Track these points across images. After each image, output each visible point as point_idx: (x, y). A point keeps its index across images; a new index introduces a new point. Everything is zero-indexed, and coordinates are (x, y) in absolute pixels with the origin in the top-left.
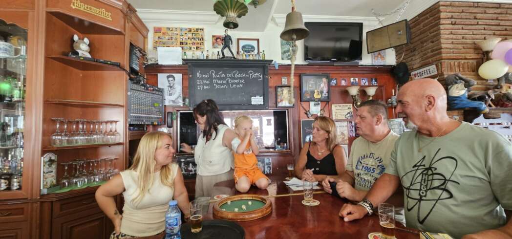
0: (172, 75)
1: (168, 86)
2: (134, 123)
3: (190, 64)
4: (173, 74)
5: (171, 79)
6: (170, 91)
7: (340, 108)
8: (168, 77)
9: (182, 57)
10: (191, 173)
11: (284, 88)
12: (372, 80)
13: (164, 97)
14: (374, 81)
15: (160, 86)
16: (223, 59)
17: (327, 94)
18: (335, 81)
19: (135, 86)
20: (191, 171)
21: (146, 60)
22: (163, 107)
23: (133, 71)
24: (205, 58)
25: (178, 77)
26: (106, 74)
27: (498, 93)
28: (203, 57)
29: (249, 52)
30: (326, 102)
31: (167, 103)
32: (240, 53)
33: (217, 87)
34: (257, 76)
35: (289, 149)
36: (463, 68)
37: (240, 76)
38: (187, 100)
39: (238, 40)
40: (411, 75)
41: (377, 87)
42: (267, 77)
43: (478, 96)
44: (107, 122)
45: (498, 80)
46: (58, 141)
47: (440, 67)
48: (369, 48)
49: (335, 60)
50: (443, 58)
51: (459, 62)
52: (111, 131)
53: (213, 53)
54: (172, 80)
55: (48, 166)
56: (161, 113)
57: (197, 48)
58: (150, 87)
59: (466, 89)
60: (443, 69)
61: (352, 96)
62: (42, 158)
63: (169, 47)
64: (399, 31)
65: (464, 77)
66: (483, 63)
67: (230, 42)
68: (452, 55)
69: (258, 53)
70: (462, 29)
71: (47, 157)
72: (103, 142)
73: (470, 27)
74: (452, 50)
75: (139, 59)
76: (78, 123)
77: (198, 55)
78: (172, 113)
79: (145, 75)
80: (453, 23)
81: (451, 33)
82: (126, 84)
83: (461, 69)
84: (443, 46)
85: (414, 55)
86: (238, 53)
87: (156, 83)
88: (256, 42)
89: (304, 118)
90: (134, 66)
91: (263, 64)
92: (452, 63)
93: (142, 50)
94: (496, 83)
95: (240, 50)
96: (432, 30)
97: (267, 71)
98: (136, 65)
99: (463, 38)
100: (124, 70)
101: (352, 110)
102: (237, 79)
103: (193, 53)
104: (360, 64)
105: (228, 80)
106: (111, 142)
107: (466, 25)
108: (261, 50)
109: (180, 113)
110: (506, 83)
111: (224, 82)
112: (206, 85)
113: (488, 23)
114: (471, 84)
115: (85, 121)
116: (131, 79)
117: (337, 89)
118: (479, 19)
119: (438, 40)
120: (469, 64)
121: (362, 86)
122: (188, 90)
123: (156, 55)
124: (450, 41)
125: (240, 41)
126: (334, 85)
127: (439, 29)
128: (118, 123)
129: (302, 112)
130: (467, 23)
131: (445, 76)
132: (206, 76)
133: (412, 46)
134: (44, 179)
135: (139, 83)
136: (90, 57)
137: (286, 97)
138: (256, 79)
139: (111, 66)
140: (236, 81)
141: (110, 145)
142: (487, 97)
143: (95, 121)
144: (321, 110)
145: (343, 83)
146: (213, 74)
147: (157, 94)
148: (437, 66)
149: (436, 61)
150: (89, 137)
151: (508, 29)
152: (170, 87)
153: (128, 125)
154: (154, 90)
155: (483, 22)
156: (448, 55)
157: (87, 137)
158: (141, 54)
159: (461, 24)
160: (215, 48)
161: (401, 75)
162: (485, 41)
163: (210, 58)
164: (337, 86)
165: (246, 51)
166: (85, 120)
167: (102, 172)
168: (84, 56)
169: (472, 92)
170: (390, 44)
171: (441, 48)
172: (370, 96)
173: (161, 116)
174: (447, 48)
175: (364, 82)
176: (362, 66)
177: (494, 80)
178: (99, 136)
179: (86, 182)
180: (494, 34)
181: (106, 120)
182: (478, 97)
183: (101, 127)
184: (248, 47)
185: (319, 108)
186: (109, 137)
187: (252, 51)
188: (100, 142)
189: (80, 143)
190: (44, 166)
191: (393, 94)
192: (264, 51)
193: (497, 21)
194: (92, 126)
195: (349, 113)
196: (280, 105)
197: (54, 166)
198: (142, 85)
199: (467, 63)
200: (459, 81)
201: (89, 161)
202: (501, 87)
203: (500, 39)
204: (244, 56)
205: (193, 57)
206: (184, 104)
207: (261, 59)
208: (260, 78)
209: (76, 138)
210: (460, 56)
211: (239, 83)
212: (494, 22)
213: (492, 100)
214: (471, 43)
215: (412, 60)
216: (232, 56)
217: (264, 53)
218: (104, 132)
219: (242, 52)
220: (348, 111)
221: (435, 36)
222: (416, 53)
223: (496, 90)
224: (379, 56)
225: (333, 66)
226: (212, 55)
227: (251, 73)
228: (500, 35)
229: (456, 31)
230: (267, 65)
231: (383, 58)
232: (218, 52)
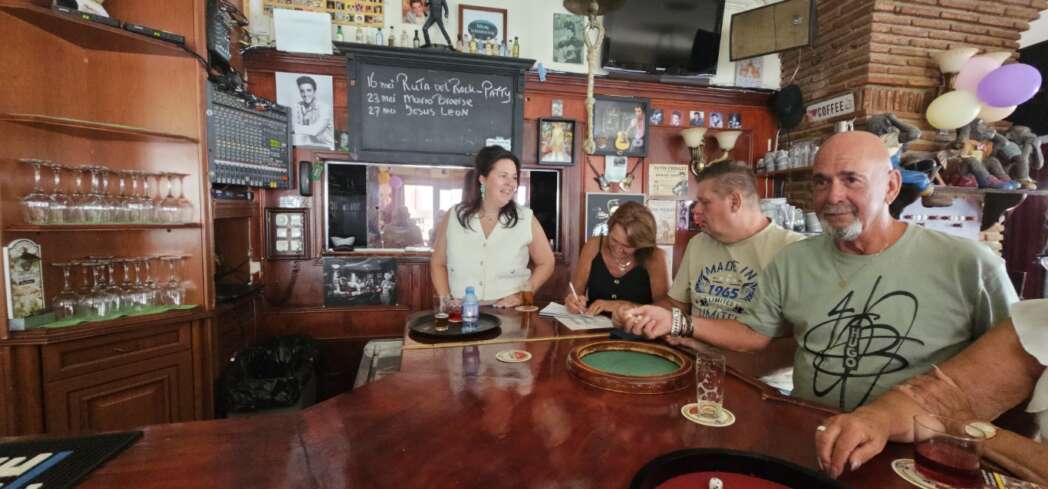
0: (309, 78)
1: (301, 103)
2: (224, 182)
3: (351, 55)
4: (313, 77)
5: (306, 86)
6: (304, 115)
7: (664, 172)
8: (300, 82)
9: (333, 36)
10: (354, 294)
11: (554, 124)
12: (731, 118)
13: (291, 126)
14: (734, 119)
15: (281, 101)
16: (424, 49)
17: (641, 142)
18: (659, 115)
19: (223, 98)
20: (355, 289)
21: (246, 38)
22: (290, 151)
23: (215, 60)
24: (386, 44)
25: (325, 82)
26: (151, 61)
27: (955, 157)
28: (382, 40)
29: (484, 37)
30: (639, 158)
31: (298, 141)
32: (465, 39)
33: (413, 111)
34: (500, 93)
35: (560, 250)
36: (900, 103)
37: (462, 90)
38: (345, 137)
39: (462, 8)
40: (805, 112)
41: (738, 133)
42: (521, 96)
43: (918, 161)
44: (159, 177)
45: (959, 131)
46: (42, 214)
47: (860, 97)
48: (733, 49)
49: (663, 69)
50: (870, 80)
51: (895, 92)
52: (170, 196)
53: (404, 32)
54: (309, 90)
55: (21, 269)
56: (285, 161)
57: (367, 19)
58: (259, 101)
59: (901, 145)
60: (866, 103)
61: (691, 149)
62: (5, 249)
63: (301, 9)
64: (796, 17)
65: (901, 121)
66: (936, 96)
67: (443, 12)
68: (885, 75)
69: (504, 41)
70: (912, 24)
71: (17, 248)
72: (152, 219)
73: (925, 22)
74: (886, 67)
75: (230, 33)
76: (86, 173)
77: (369, 35)
78: (309, 164)
79: (246, 74)
80: (898, 9)
81: (890, 32)
82: (202, 91)
83: (897, 105)
84: (873, 56)
85: (818, 72)
86: (460, 37)
87: (271, 95)
88: (501, 15)
89: (592, 190)
90: (219, 49)
91: (513, 66)
92: (883, 93)
93: (236, 11)
94: (952, 138)
95: (465, 31)
96: (856, 22)
97: (522, 85)
98: (225, 46)
99: (910, 43)
100: (195, 55)
101: (687, 177)
102: (457, 96)
103: (359, 31)
104: (711, 83)
105: (437, 98)
106: (171, 221)
107: (919, 16)
108: (510, 36)
109: (330, 165)
110: (971, 139)
111: (427, 101)
112: (389, 105)
113: (959, 17)
114: (912, 135)
115: (105, 171)
116: (212, 79)
117: (661, 131)
118: (946, 7)
119: (866, 43)
120: (911, 96)
121: (711, 129)
122: (347, 116)
123: (271, 26)
124: (886, 48)
125: (465, 11)
126: (656, 123)
127: (870, 21)
128: (186, 179)
129: (590, 175)
130: (922, 12)
131: (868, 117)
132: (388, 86)
133: (815, 53)
134: (16, 298)
135: (233, 90)
136: (107, 15)
137: (558, 143)
138: (498, 99)
139: (161, 43)
140: (455, 102)
141: (169, 228)
142: (935, 165)
143: (131, 171)
144: (627, 175)
145: (675, 120)
146: (404, 83)
147: (275, 120)
148: (856, 97)
149: (855, 86)
150: (118, 208)
151: (991, 33)
152: (307, 105)
153: (210, 186)
154: (268, 109)
155: (952, 14)
156: (880, 75)
157: (112, 208)
158: (234, 22)
159: (912, 15)
160: (407, 21)
161: (788, 109)
162: (948, 52)
163: (398, 43)
164: (663, 125)
165: (477, 36)
166: (105, 168)
167: (153, 285)
168: (91, 12)
169: (909, 152)
170: (776, 44)
171: (868, 61)
172: (724, 150)
173: (285, 170)
174: (878, 62)
175: (716, 121)
176: (714, 86)
177: (950, 132)
178: (141, 207)
179: (118, 306)
180: (966, 41)
181: (157, 170)
182: (918, 163)
183: (146, 186)
184: (481, 27)
185: (623, 169)
186: (165, 209)
187: (492, 37)
188: (144, 220)
189: (96, 221)
190: (11, 267)
191: (769, 149)
192: (516, 38)
193: (976, 14)
194: (122, 184)
195: (680, 184)
196: (546, 159)
197: (36, 270)
198: (241, 95)
199: (909, 94)
200: (890, 128)
201: (120, 260)
202: (962, 146)
203: (975, 50)
204: (474, 47)
205: (357, 38)
206: (337, 145)
207: (511, 55)
208: (506, 98)
209: (87, 208)
210: (899, 79)
211: (459, 107)
212: (969, 16)
213: (941, 171)
214: (921, 54)
215: (811, 81)
216: (447, 44)
217: (516, 44)
218: (153, 195)
219: (470, 37)
220: (679, 179)
221: (860, 35)
222: (821, 67)
223: (952, 151)
224: (750, 70)
225: (659, 82)
226: (403, 39)
227: (487, 85)
228: (975, 43)
229: (900, 27)
230: (522, 70)
231: (757, 73)
232: (416, 32)
